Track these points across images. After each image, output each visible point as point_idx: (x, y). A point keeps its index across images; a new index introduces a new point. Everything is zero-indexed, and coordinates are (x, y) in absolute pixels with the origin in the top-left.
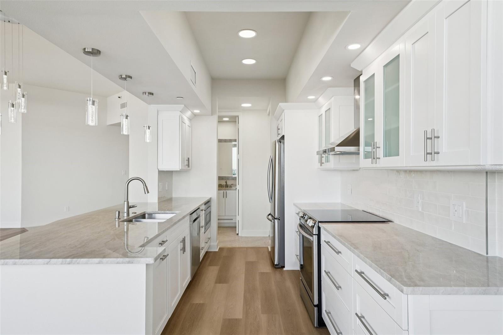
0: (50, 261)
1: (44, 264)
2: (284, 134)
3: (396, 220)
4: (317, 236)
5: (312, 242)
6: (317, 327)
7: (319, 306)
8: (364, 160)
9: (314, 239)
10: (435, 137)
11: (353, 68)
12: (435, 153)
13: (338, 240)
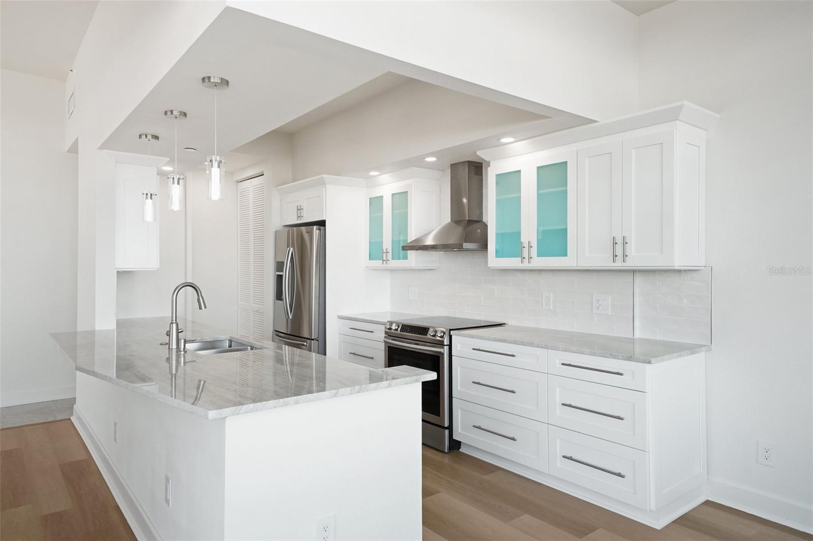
0: (337, 393)
1: (331, 397)
2: (324, 219)
3: (511, 322)
4: (448, 346)
5: (443, 354)
6: (448, 452)
7: (450, 428)
8: (497, 259)
9: (446, 350)
10: (625, 243)
11: (478, 156)
12: (625, 256)
13: (510, 343)
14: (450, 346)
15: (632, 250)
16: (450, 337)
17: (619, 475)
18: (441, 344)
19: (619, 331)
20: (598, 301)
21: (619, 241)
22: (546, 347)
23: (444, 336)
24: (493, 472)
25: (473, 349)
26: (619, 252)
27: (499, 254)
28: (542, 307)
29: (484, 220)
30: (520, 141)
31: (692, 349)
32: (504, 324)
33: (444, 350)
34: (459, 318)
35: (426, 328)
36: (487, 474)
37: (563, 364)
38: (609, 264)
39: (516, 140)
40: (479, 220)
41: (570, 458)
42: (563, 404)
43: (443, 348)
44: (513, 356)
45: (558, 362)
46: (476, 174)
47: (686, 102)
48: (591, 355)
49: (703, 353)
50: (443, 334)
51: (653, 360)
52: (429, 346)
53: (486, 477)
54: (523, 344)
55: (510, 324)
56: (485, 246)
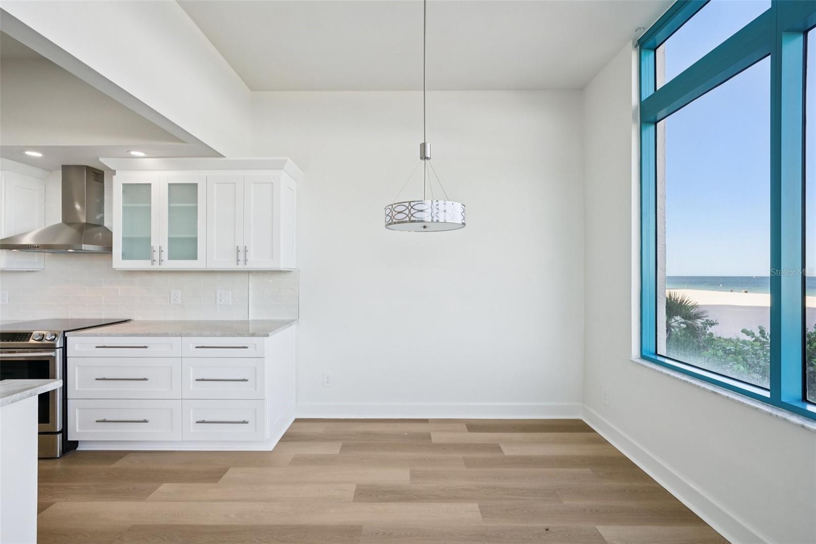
3: (137, 317)
4: (62, 349)
5: (54, 358)
6: (61, 456)
7: (64, 431)
8: (123, 261)
9: (58, 353)
10: (246, 251)
11: (101, 163)
12: (246, 260)
13: (143, 336)
14: (65, 348)
15: (251, 256)
16: (65, 339)
17: (244, 422)
18: (52, 347)
19: (236, 316)
20: (221, 295)
21: (241, 249)
22: (181, 335)
23: (56, 339)
24: (121, 457)
25: (97, 347)
26: (241, 257)
27: (125, 256)
28: (170, 302)
29: (106, 225)
30: (151, 157)
31: (289, 323)
32: (130, 320)
33: (56, 353)
34: (71, 319)
35: (27, 333)
36: (115, 462)
37: (197, 347)
38: (232, 266)
39: (147, 155)
40: (99, 224)
41: (203, 422)
42: (197, 380)
43: (55, 351)
44: (146, 347)
45: (192, 346)
46: (96, 180)
47: (288, 159)
48: (222, 336)
49: (295, 325)
50: (54, 337)
51: (270, 334)
52: (32, 352)
53: (113, 466)
54: (156, 335)
55: (135, 319)
56: (108, 249)
